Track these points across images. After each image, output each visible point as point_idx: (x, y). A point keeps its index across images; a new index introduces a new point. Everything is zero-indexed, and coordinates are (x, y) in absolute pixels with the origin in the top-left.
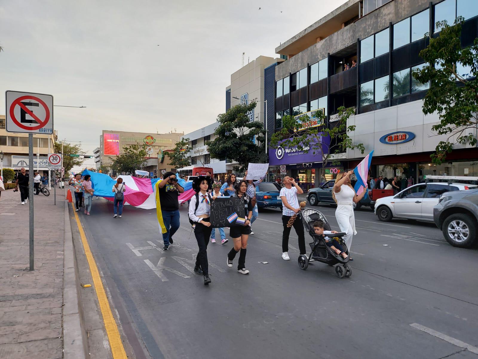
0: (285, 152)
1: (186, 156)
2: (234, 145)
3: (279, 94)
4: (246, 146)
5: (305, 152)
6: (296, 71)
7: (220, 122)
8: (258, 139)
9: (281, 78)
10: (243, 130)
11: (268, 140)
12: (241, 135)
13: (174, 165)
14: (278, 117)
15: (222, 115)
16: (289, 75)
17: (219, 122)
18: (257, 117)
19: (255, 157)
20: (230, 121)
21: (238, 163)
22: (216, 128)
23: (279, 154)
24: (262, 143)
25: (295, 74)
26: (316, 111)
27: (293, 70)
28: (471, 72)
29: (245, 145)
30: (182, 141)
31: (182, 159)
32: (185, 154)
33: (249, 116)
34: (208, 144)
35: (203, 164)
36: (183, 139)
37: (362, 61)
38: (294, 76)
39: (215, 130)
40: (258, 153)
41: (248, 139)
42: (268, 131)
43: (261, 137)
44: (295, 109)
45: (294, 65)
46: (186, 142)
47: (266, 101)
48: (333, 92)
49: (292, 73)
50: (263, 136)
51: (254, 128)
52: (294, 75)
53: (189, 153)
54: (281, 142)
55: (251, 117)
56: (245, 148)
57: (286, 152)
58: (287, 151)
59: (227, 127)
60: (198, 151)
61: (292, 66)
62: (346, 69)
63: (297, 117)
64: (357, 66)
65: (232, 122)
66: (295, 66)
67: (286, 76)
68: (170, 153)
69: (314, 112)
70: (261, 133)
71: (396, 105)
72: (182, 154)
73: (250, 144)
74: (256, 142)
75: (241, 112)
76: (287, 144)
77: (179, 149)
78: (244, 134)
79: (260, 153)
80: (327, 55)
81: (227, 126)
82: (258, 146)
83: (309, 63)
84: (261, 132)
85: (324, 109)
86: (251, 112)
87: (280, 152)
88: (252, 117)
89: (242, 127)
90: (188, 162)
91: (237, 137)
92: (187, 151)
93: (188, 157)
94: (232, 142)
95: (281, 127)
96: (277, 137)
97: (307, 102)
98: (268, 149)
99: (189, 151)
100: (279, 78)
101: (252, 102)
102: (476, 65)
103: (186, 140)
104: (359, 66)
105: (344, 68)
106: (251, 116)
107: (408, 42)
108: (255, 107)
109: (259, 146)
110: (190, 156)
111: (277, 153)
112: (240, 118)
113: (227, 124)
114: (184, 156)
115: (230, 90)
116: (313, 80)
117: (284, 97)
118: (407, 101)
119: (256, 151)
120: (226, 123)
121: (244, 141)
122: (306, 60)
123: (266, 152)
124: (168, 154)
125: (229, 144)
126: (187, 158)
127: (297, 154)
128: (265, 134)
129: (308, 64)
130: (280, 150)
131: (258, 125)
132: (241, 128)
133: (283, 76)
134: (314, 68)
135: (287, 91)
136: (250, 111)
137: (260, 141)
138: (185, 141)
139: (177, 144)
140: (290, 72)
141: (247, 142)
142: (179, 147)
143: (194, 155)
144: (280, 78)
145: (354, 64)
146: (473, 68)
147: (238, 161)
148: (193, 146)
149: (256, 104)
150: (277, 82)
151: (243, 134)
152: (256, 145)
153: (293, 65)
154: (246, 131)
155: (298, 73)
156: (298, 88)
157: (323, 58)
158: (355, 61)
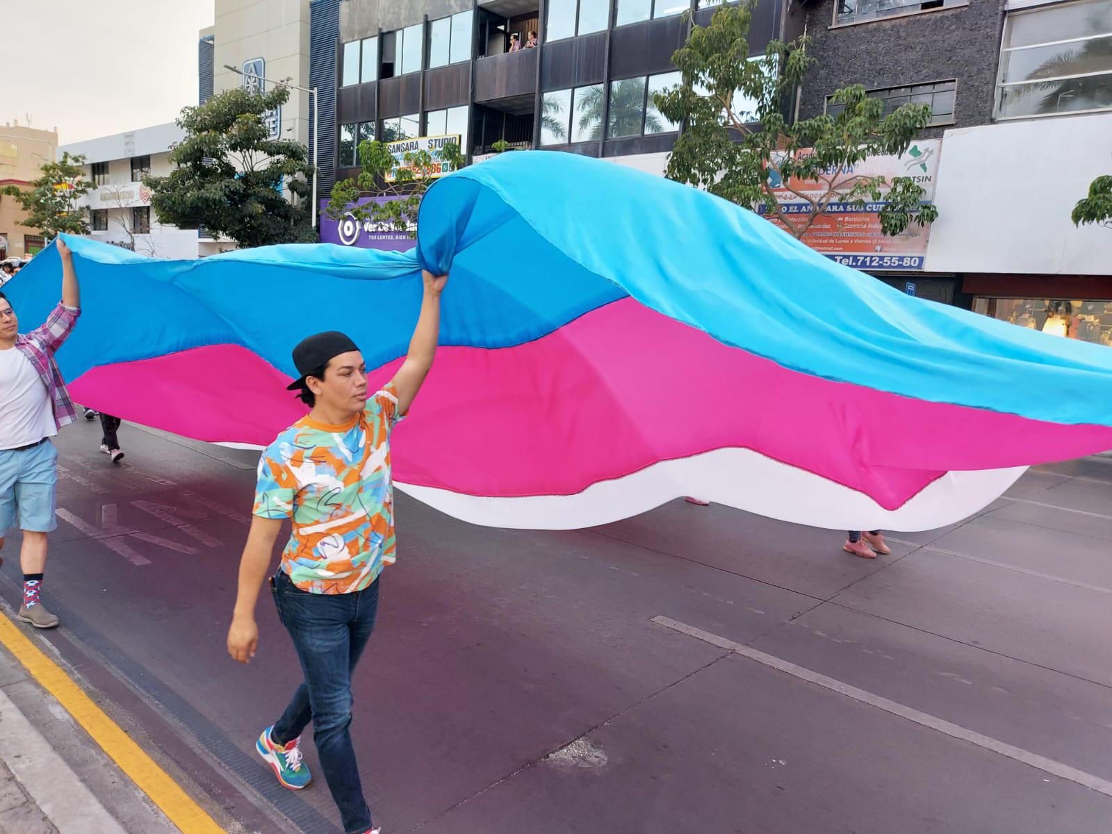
0: (362, 230)
1: (74, 206)
2: (228, 196)
3: (350, 79)
4: (261, 203)
5: (412, 237)
6: (395, 27)
7: (185, 129)
8: (292, 187)
9: (356, 37)
10: (251, 157)
11: (317, 193)
12: (246, 170)
13: (38, 227)
14: (346, 136)
15: (192, 109)
16: (377, 33)
17: (182, 127)
18: (290, 130)
19: (284, 234)
20: (216, 128)
21: (236, 241)
22: (176, 143)
23: (348, 233)
24: (303, 200)
25: (392, 33)
26: (441, 138)
27: (387, 23)
28: (756, 113)
29: (257, 199)
30: (64, 162)
31: (63, 212)
32: (72, 200)
33: (267, 121)
34: (152, 184)
35: (130, 234)
36: (66, 155)
37: (551, 38)
38: (387, 39)
39: (171, 147)
40: (292, 223)
41: (267, 185)
42: (318, 170)
43: (302, 184)
44: (390, 124)
45: (391, 10)
46: (75, 164)
47: (316, 89)
48: (481, 98)
49: (385, 30)
50: (306, 180)
51: (281, 157)
52: (387, 35)
53: (83, 196)
54: (356, 206)
55: (274, 126)
56: (260, 208)
57: (366, 230)
58: (369, 227)
59: (208, 145)
60: (116, 196)
61: (386, 10)
62: (513, 50)
63: (394, 146)
64: (538, 46)
65: (221, 134)
66: (394, 13)
67: (370, 33)
68: (22, 189)
69: (436, 140)
70: (301, 173)
71: (613, 156)
72: (63, 197)
73: (272, 198)
74: (286, 195)
75: (249, 111)
76: (370, 211)
77: (53, 184)
78: (255, 169)
79: (296, 223)
80: (471, 5)
81: (207, 141)
82: (290, 206)
83: (429, 14)
84: (299, 170)
85: (460, 136)
86: (272, 113)
87: (349, 229)
88: (277, 126)
89: (250, 150)
90: (83, 223)
91: (236, 177)
92: (78, 191)
93: (81, 209)
94: (223, 187)
95: (351, 163)
96: (345, 191)
97: (420, 112)
98: (318, 216)
99: (83, 191)
100: (349, 37)
101: (277, 87)
102: (766, 99)
103: (76, 160)
104: (542, 48)
105: (508, 46)
106: (274, 122)
107: (647, 17)
108: (285, 101)
109: (295, 204)
110: (88, 207)
111: (343, 229)
112: (245, 128)
113: (207, 138)
114: (70, 205)
115: (212, 39)
116: (437, 61)
117: (363, 88)
118: (634, 150)
119: (286, 217)
120: (204, 133)
121: (257, 189)
122: (422, 5)
123: (314, 224)
124: (18, 194)
125: (214, 191)
126: (77, 209)
127: (390, 237)
128: (309, 176)
129: (426, 16)
130: (349, 223)
131: (294, 150)
132: (247, 152)
133: (360, 33)
134: (439, 28)
135: (371, 75)
136: (271, 109)
137: (298, 193)
138: (70, 162)
139: (46, 169)
140: (380, 26)
141: (264, 192)
142: (53, 177)
143: (98, 205)
144: (354, 37)
145: (531, 42)
146: (761, 104)
147: (236, 239)
148: (97, 177)
149: (288, 93)
150: (345, 45)
151: (252, 170)
152: (284, 201)
153: (388, 11)
154: (261, 161)
155: (399, 34)
156: (397, 73)
157: (463, 9)
158: (535, 35)
